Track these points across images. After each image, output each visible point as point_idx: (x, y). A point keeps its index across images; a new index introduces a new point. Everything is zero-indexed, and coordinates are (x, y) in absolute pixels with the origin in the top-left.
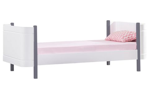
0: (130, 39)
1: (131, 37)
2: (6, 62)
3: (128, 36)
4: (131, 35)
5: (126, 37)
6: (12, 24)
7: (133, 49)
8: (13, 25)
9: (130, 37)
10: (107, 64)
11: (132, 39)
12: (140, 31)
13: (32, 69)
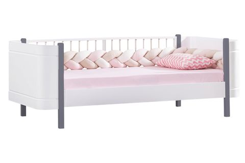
0: (197, 65)
1: (199, 62)
2: (14, 101)
3: (193, 60)
4: (198, 60)
5: (191, 60)
6: (24, 41)
7: (218, 81)
8: (25, 43)
9: (197, 62)
10: (177, 105)
11: (200, 65)
12: (230, 52)
13: (55, 112)
